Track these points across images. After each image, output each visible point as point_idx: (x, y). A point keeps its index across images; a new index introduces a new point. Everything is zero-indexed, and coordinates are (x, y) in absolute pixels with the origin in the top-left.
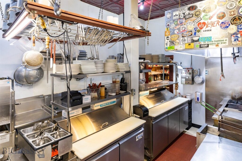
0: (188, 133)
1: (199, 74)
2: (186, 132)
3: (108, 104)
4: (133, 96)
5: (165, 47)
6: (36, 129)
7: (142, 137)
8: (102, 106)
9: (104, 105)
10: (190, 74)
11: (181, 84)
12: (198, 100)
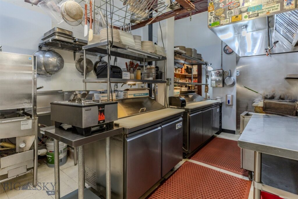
0: (219, 136)
1: (229, 75)
2: (217, 136)
3: (141, 95)
4: (169, 85)
5: (209, 24)
6: (72, 100)
7: (181, 127)
8: (136, 96)
9: (138, 95)
10: (220, 75)
11: (211, 87)
12: (229, 103)
